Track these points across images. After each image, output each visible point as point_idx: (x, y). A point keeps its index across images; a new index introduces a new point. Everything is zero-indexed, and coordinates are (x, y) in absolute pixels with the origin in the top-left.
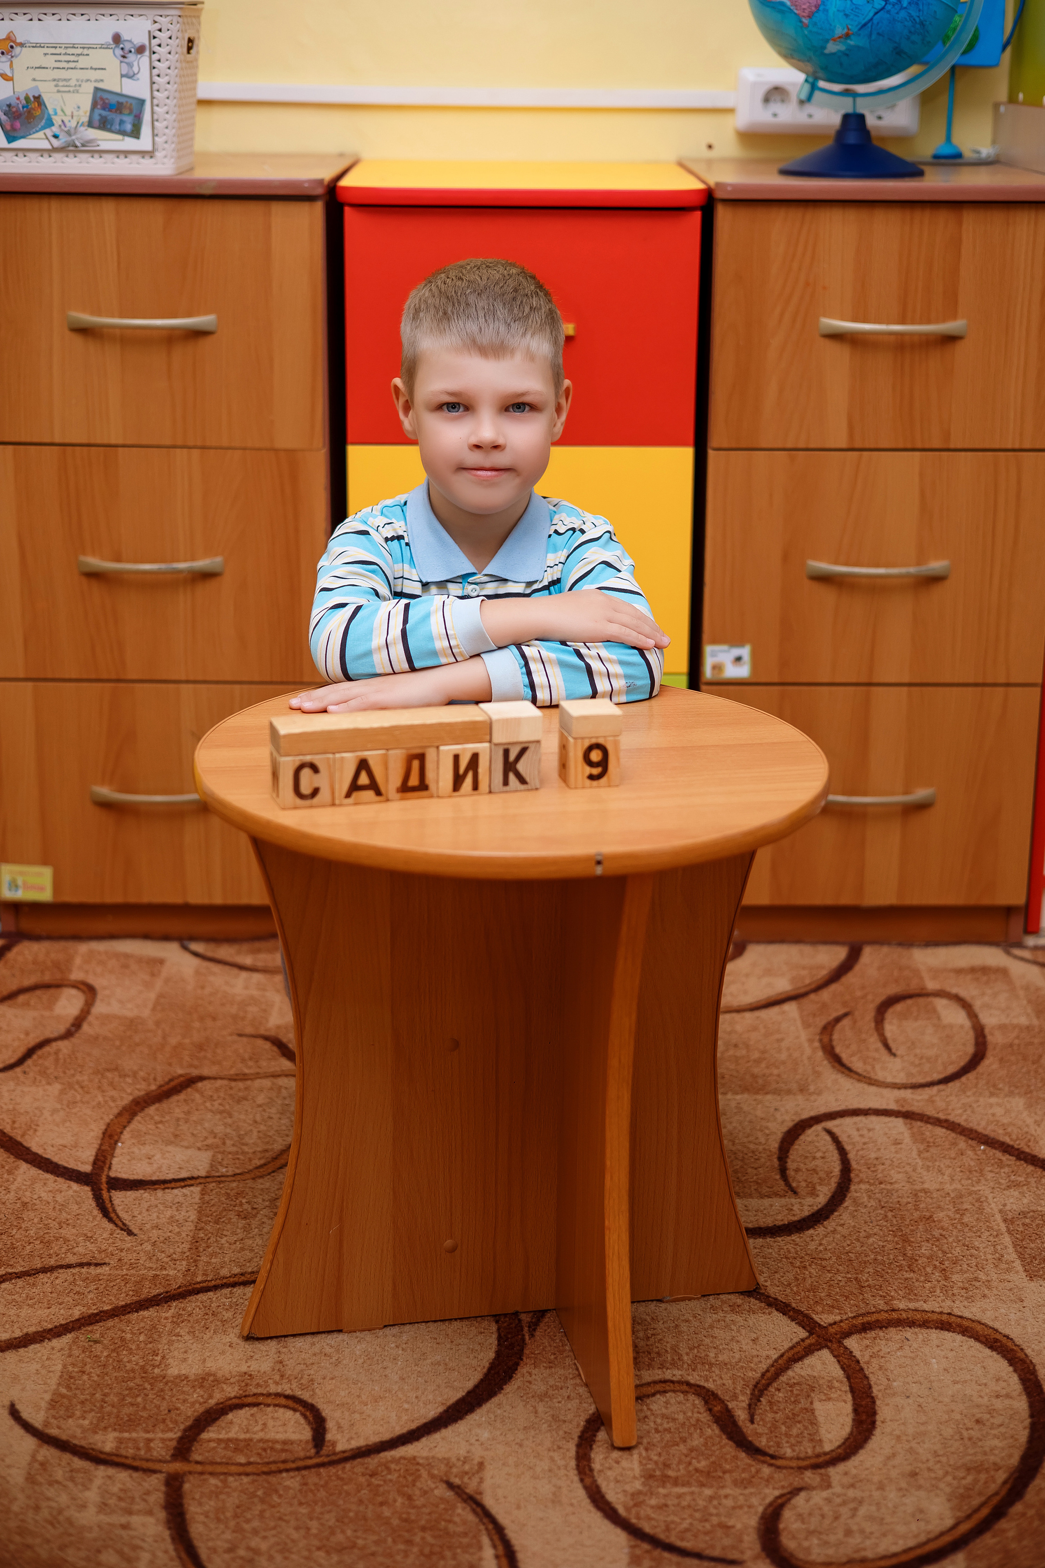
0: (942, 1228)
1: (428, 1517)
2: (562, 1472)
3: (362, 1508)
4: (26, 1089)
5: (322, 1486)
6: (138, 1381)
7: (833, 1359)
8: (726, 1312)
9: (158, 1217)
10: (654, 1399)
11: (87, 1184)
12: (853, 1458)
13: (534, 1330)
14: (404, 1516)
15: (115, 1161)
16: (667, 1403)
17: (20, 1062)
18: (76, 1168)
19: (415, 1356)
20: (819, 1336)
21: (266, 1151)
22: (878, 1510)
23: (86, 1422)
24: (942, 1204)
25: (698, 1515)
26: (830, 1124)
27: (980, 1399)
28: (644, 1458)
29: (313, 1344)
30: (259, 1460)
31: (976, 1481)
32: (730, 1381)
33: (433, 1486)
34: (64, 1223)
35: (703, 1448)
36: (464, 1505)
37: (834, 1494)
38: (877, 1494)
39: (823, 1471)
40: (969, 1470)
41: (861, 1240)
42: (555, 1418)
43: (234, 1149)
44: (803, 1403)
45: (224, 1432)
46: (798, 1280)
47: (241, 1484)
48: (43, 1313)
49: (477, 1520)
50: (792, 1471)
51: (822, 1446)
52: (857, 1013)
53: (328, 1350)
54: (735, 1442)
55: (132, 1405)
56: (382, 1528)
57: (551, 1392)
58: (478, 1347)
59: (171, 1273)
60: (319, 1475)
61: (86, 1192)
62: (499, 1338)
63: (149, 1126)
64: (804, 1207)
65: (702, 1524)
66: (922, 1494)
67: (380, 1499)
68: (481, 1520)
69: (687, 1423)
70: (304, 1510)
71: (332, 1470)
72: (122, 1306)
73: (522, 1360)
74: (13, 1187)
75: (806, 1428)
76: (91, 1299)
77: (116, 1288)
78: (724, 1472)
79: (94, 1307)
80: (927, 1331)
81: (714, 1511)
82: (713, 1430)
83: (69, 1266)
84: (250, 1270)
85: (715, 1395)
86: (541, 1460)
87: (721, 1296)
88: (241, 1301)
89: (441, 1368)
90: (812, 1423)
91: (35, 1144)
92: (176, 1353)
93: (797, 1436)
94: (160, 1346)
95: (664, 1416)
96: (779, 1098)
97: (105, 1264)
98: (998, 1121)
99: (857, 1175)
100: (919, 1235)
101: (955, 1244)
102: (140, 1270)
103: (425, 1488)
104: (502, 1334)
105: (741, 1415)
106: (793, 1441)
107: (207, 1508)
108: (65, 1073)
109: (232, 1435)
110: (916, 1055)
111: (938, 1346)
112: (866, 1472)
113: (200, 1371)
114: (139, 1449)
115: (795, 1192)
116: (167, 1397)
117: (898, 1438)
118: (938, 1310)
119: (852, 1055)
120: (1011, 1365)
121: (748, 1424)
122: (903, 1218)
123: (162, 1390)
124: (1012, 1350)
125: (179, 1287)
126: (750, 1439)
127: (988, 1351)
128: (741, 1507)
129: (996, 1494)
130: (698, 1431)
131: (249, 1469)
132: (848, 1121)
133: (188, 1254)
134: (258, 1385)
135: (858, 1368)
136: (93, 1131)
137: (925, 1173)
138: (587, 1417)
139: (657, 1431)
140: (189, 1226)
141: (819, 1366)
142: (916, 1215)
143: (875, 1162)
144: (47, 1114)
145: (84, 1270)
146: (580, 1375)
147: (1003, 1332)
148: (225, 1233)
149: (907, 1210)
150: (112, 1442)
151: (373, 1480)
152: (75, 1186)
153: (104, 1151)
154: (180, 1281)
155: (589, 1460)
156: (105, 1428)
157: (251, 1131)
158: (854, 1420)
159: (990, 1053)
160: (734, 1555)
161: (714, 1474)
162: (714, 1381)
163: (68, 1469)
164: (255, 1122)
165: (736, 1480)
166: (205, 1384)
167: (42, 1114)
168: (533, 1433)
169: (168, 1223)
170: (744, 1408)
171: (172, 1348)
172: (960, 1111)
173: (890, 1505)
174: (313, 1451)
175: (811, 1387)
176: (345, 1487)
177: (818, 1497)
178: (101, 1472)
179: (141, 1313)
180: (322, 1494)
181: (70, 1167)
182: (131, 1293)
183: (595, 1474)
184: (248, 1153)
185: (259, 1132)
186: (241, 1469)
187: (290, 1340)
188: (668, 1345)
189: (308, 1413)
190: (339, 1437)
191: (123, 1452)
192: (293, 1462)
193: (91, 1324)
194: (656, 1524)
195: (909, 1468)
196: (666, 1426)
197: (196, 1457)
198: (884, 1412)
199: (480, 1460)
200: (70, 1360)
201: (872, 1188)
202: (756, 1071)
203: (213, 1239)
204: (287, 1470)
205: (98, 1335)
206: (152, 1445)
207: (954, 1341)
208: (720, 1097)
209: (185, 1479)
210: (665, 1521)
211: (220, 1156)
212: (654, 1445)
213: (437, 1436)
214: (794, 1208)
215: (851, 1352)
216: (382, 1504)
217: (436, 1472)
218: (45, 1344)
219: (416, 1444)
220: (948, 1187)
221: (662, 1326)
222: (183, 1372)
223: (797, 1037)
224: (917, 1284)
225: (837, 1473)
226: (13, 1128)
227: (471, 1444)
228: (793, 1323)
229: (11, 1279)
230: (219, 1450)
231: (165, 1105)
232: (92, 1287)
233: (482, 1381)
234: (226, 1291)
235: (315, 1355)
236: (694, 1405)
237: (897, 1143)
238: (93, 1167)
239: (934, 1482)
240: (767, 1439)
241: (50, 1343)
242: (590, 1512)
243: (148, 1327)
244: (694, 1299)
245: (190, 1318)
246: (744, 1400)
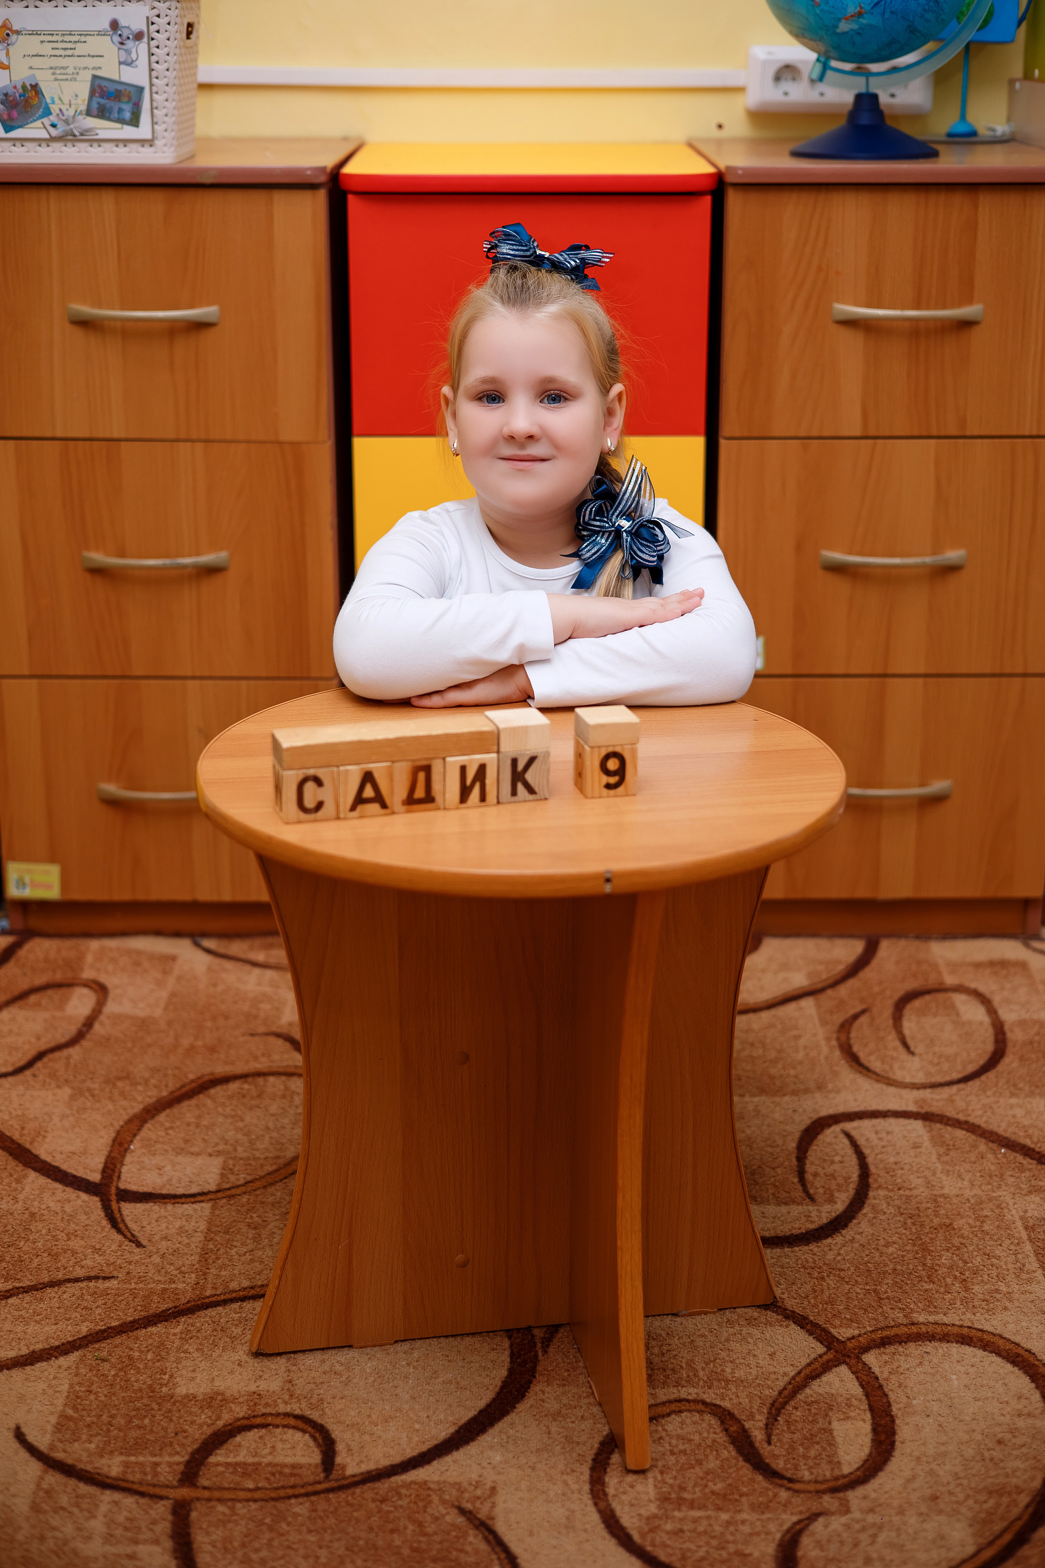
0: (962, 1237)
1: (439, 1546)
2: (576, 1496)
3: (372, 1536)
4: (35, 1093)
5: (332, 1513)
6: (145, 1401)
7: (851, 1376)
8: (742, 1326)
9: (167, 1228)
10: (669, 1419)
11: (95, 1194)
12: (872, 1481)
13: (548, 1346)
14: (415, 1545)
15: (124, 1169)
16: (682, 1423)
17: (30, 1064)
18: (84, 1176)
19: (426, 1374)
20: (837, 1352)
21: (278, 1157)
22: (898, 1536)
23: (93, 1446)
24: (962, 1210)
25: (714, 1542)
26: (849, 1126)
27: (1002, 1418)
28: (659, 1481)
29: (323, 1361)
30: (267, 1486)
31: (998, 1505)
32: (746, 1400)
33: (444, 1511)
34: (72, 1234)
35: (720, 1471)
36: (477, 1532)
37: (852, 1520)
38: (896, 1519)
39: (841, 1495)
40: (990, 1493)
41: (881, 1248)
42: (568, 1439)
43: (246, 1155)
44: (821, 1423)
45: (232, 1455)
46: (816, 1291)
47: (249, 1511)
48: (49, 1329)
49: (489, 1549)
50: (809, 1495)
51: (840, 1468)
52: (874, 1010)
53: (338, 1368)
54: (752, 1464)
55: (140, 1427)
56: (393, 1558)
57: (564, 1411)
58: (490, 1365)
59: (181, 1286)
60: (328, 1500)
61: (94, 1202)
62: (512, 1355)
63: (159, 1133)
64: (823, 1214)
65: (720, 1552)
66: (942, 1518)
67: (390, 1526)
68: (493, 1549)
69: (703, 1445)
70: (312, 1538)
71: (342, 1495)
72: (131, 1322)
73: (535, 1377)
74: (21, 1197)
75: (824, 1449)
76: (100, 1315)
77: (124, 1302)
78: (741, 1495)
79: (102, 1323)
80: (948, 1345)
81: (731, 1538)
82: (729, 1452)
83: (77, 1280)
84: (260, 1283)
85: (731, 1415)
86: (554, 1484)
87: (738, 1310)
88: (251, 1316)
89: (453, 1387)
90: (830, 1445)
91: (43, 1152)
92: (184, 1372)
93: (815, 1458)
94: (168, 1364)
95: (680, 1437)
96: (796, 1098)
97: (113, 1277)
98: (1019, 1123)
99: (876, 1180)
100: (938, 1243)
101: (975, 1253)
102: (149, 1283)
103: (437, 1514)
104: (515, 1351)
105: (758, 1435)
106: (811, 1463)
107: (214, 1537)
108: (75, 1077)
109: (240, 1459)
110: (934, 1053)
111: (958, 1362)
112: (886, 1496)
113: (208, 1390)
114: (145, 1474)
115: (812, 1199)
116: (174, 1419)
117: (918, 1459)
118: (957, 1323)
119: (871, 1054)
120: (1033, 1381)
121: (765, 1445)
122: (922, 1225)
123: (170, 1411)
124: (1034, 1365)
125: (188, 1302)
126: (767, 1461)
127: (1009, 1367)
128: (758, 1534)
129: (1018, 1518)
130: (714, 1453)
131: (257, 1495)
132: (866, 1123)
133: (197, 1266)
134: (267, 1404)
135: (877, 1385)
136: (103, 1138)
137: (944, 1178)
138: (601, 1439)
139: (672, 1453)
140: (199, 1237)
141: (837, 1383)
142: (936, 1221)
143: (894, 1166)
144: (56, 1120)
145: (92, 1284)
146: (593, 1393)
147: (1024, 1346)
148: (235, 1243)
149: (927, 1216)
150: (118, 1466)
151: (383, 1506)
152: (84, 1196)
153: (113, 1158)
154: (189, 1295)
155: (603, 1484)
156: (112, 1452)
157: (263, 1136)
158: (873, 1440)
159: (1010, 1050)
161: (731, 1497)
162: (730, 1399)
163: (73, 1496)
164: (268, 1128)
165: (753, 1503)
166: (212, 1404)
167: (51, 1119)
168: (546, 1455)
169: (177, 1234)
170: (761, 1428)
171: (180, 1366)
172: (980, 1112)
173: (910, 1531)
174: (322, 1475)
175: (829, 1406)
176: (355, 1514)
177: (837, 1523)
178: (108, 1496)
179: (149, 1329)
180: (331, 1521)
181: (79, 1175)
182: (139, 1308)
183: (610, 1498)
184: (259, 1158)
185: (271, 1138)
186: (249, 1495)
187: (300, 1356)
188: (684, 1361)
189: (317, 1435)
190: (348, 1460)
191: (131, 1478)
192: (302, 1487)
193: (99, 1341)
194: (671, 1552)
195: (929, 1491)
196: (681, 1447)
197: (203, 1482)
198: (904, 1432)
199: (493, 1485)
200: (76, 1379)
201: (891, 1194)
202: (773, 1071)
203: (222, 1251)
204: (296, 1496)
205: (105, 1353)
206: (159, 1469)
207: (974, 1356)
208: (736, 1099)
209: (193, 1507)
210: (681, 1549)
211: (231, 1162)
212: (669, 1468)
213: (448, 1459)
214: (813, 1215)
215: (870, 1368)
216: (392, 1531)
217: (447, 1497)
218: (52, 1362)
219: (427, 1467)
220: (967, 1193)
221: (677, 1342)
222: (191, 1391)
223: (815, 1035)
224: (937, 1296)
225: (857, 1497)
226: (22, 1135)
227: (483, 1468)
228: (811, 1338)
229: (18, 1294)
230: (227, 1475)
231: (176, 1110)
232: (100, 1302)
233: (494, 1399)
234: (236, 1306)
235: (325, 1373)
236: (710, 1425)
237: (916, 1146)
238: (103, 1175)
239: (955, 1506)
240: (785, 1461)
241: (56, 1361)
242: (604, 1538)
243: (155, 1344)
244: (710, 1313)
245: (199, 1335)
246: (761, 1419)
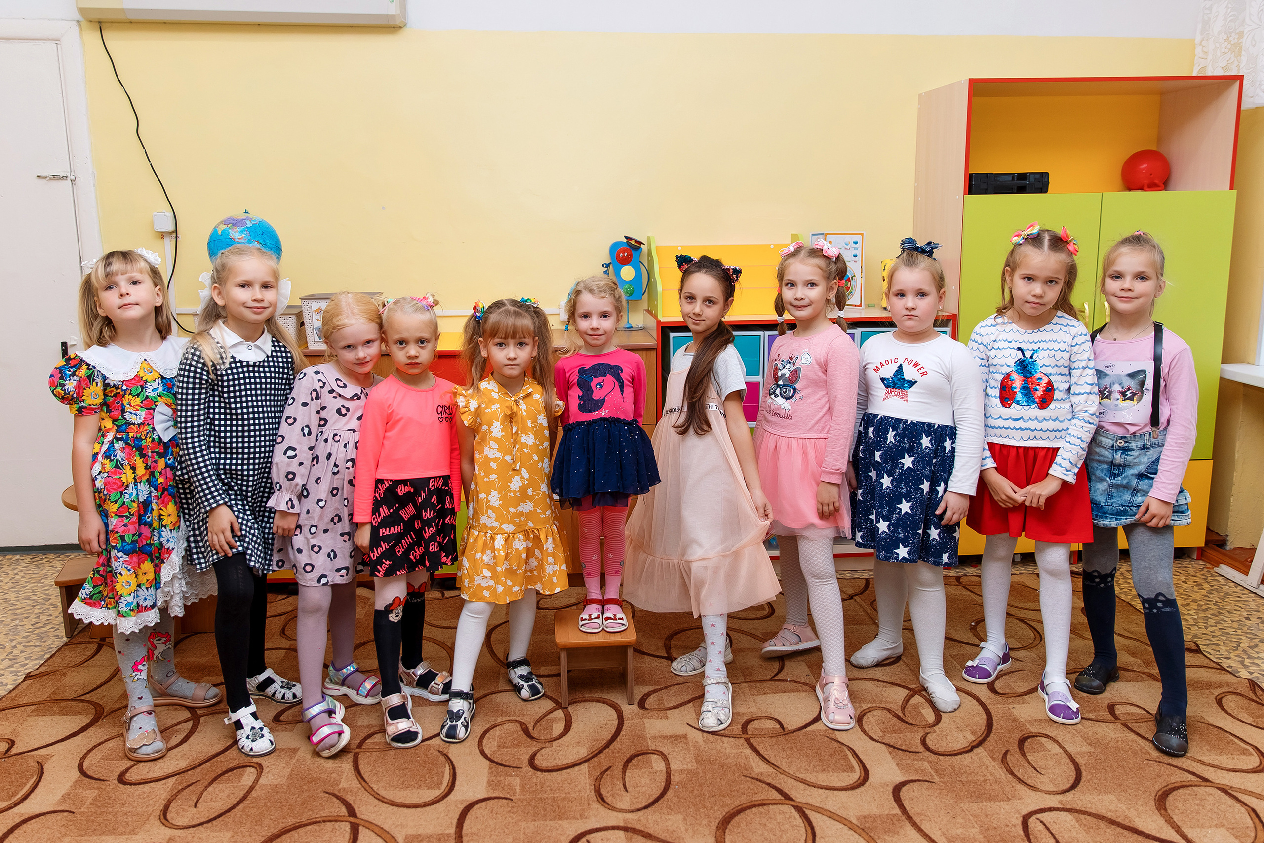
1: (431, 760)
2: (474, 749)
3: (412, 759)
7: (562, 712)
12: (562, 739)
14: (424, 761)
16: (509, 726)
20: (559, 706)
22: (565, 753)
25: (512, 756)
27: (603, 721)
28: (498, 741)
31: (596, 744)
32: (529, 720)
33: (434, 752)
35: (517, 738)
36: (443, 757)
37: (553, 749)
38: (566, 748)
39: (551, 743)
40: (595, 741)
44: (551, 725)
46: (556, 690)
47: (376, 754)
50: (542, 743)
51: (553, 736)
54: (527, 736)
66: (580, 748)
67: (418, 756)
68: (447, 761)
69: (514, 731)
78: (522, 744)
80: (592, 703)
81: (517, 755)
82: (521, 733)
85: (524, 723)
90: (551, 730)
105: (530, 728)
106: (544, 735)
107: (365, 761)
109: (375, 741)
111: (594, 707)
112: (566, 742)
117: (576, 733)
118: (596, 697)
120: (615, 711)
121: (532, 731)
124: (616, 707)
126: (532, 735)
127: (608, 708)
128: (525, 754)
129: (600, 747)
130: (517, 733)
135: (569, 714)
138: (484, 731)
139: (504, 734)
141: (557, 714)
147: (616, 702)
155: (482, 743)
158: (564, 729)
160: (521, 766)
161: (519, 745)
162: (524, 719)
165: (525, 746)
173: (569, 751)
175: (553, 720)
177: (548, 750)
183: (483, 746)
186: (377, 750)
188: (513, 710)
194: (499, 759)
196: (507, 732)
197: (364, 747)
198: (574, 726)
207: (599, 705)
209: (360, 754)
210: (502, 758)
212: (503, 738)
215: (568, 710)
221: (512, 704)
224: (592, 689)
225: (557, 743)
228: (552, 702)
236: (517, 726)
239: (584, 745)
240: (537, 735)
242: (480, 757)
246: (532, 724)
